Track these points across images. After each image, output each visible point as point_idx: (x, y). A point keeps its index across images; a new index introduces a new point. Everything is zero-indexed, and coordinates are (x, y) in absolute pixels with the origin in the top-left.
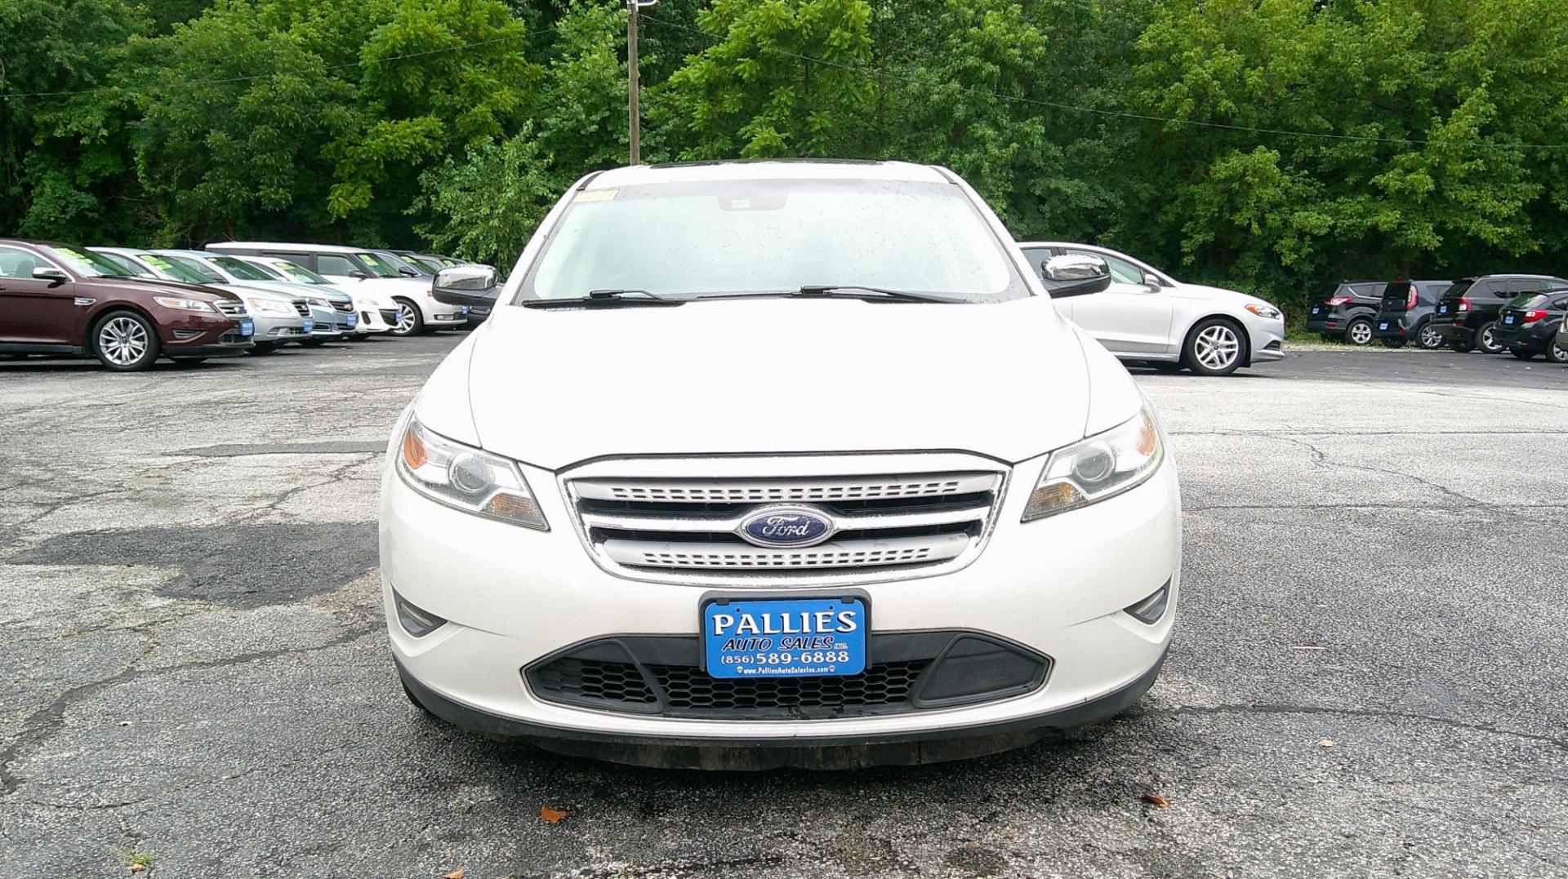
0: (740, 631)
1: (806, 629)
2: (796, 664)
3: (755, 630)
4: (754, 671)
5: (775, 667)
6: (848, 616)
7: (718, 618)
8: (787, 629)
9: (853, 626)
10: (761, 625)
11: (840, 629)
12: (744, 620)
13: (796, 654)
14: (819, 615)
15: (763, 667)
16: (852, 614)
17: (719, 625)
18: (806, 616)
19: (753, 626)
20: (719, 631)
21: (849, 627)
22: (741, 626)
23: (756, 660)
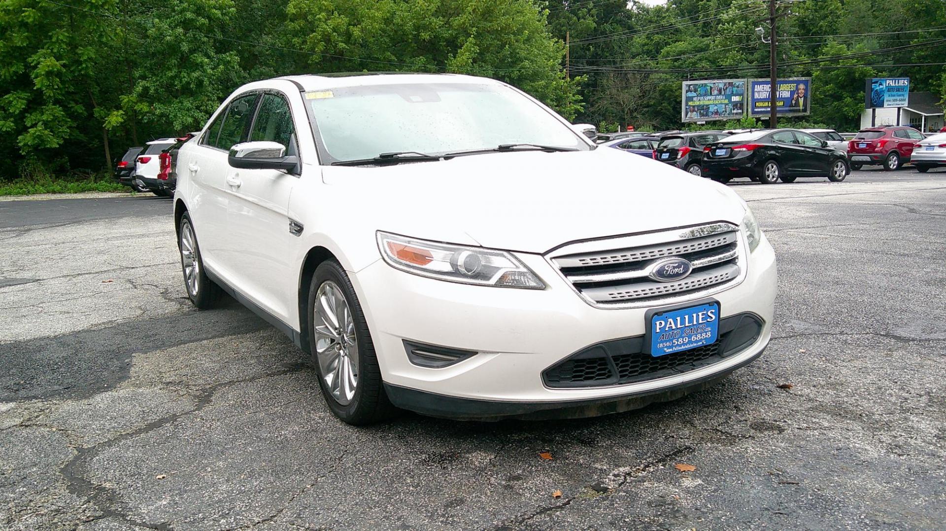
0: (667, 329)
1: (695, 323)
2: (690, 342)
3: (674, 327)
4: (671, 350)
5: (680, 346)
6: (712, 312)
7: (658, 323)
8: (687, 325)
9: (714, 317)
10: (676, 325)
11: (709, 320)
12: (669, 322)
13: (690, 337)
14: (700, 314)
15: (675, 347)
16: (713, 311)
17: (658, 327)
18: (695, 315)
19: (673, 325)
20: (658, 331)
21: (712, 318)
22: (668, 326)
23: (673, 343)
